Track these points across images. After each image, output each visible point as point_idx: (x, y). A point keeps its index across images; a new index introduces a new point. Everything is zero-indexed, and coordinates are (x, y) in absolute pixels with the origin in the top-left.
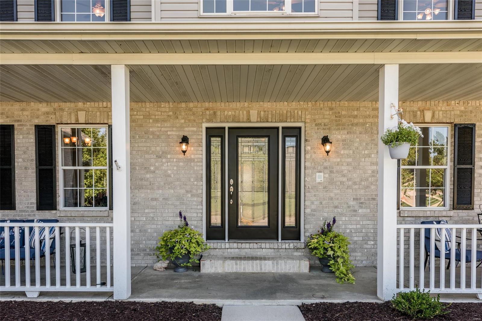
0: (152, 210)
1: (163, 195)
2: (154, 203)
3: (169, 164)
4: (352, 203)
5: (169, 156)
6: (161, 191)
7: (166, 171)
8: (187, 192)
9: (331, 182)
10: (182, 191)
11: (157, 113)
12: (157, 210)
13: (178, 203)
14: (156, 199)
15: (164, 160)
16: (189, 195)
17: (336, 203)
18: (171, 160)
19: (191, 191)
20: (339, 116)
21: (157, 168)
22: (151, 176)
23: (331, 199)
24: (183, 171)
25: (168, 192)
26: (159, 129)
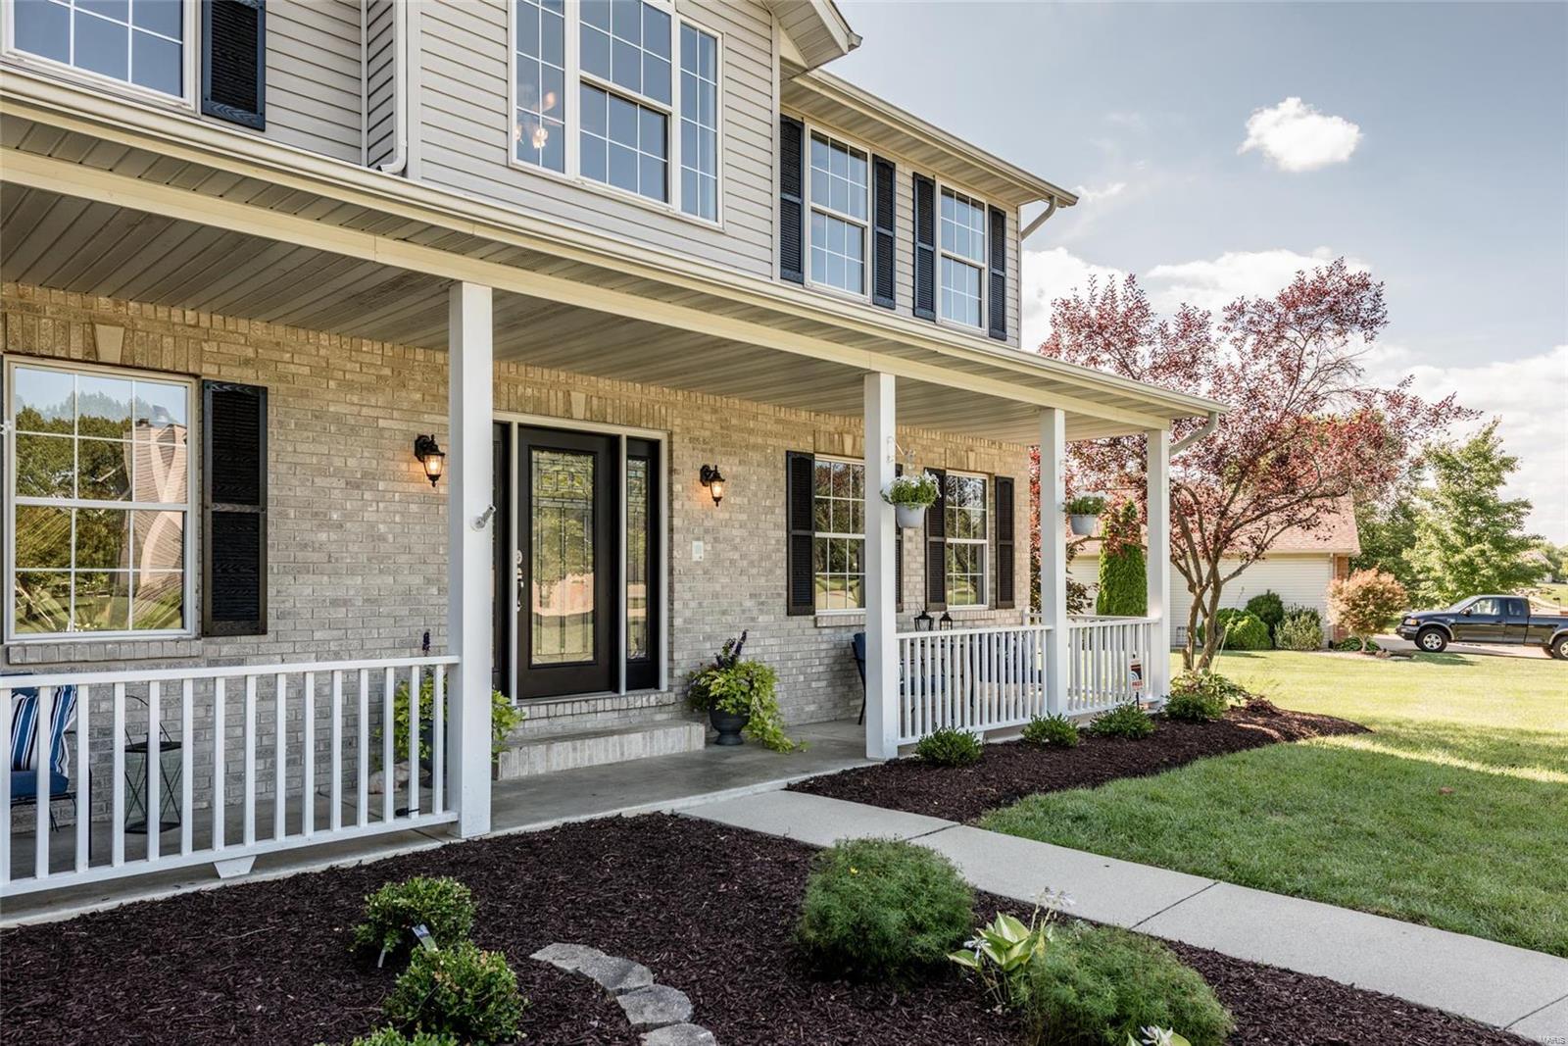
0: (335, 632)
1: (367, 589)
2: (341, 613)
3: (381, 505)
4: (748, 603)
5: (382, 486)
6: (359, 580)
7: (372, 526)
8: (428, 581)
9: (716, 560)
10: (417, 580)
11: (349, 366)
12: (349, 632)
13: (404, 611)
14: (346, 603)
15: (368, 496)
16: (434, 591)
17: (725, 603)
18: (389, 496)
19: (438, 580)
20: (725, 426)
21: (348, 516)
22: (333, 536)
23: (715, 596)
24: (418, 527)
25: (379, 581)
26: (356, 409)
